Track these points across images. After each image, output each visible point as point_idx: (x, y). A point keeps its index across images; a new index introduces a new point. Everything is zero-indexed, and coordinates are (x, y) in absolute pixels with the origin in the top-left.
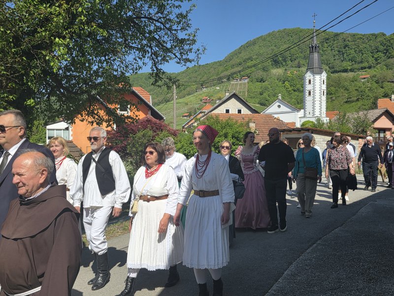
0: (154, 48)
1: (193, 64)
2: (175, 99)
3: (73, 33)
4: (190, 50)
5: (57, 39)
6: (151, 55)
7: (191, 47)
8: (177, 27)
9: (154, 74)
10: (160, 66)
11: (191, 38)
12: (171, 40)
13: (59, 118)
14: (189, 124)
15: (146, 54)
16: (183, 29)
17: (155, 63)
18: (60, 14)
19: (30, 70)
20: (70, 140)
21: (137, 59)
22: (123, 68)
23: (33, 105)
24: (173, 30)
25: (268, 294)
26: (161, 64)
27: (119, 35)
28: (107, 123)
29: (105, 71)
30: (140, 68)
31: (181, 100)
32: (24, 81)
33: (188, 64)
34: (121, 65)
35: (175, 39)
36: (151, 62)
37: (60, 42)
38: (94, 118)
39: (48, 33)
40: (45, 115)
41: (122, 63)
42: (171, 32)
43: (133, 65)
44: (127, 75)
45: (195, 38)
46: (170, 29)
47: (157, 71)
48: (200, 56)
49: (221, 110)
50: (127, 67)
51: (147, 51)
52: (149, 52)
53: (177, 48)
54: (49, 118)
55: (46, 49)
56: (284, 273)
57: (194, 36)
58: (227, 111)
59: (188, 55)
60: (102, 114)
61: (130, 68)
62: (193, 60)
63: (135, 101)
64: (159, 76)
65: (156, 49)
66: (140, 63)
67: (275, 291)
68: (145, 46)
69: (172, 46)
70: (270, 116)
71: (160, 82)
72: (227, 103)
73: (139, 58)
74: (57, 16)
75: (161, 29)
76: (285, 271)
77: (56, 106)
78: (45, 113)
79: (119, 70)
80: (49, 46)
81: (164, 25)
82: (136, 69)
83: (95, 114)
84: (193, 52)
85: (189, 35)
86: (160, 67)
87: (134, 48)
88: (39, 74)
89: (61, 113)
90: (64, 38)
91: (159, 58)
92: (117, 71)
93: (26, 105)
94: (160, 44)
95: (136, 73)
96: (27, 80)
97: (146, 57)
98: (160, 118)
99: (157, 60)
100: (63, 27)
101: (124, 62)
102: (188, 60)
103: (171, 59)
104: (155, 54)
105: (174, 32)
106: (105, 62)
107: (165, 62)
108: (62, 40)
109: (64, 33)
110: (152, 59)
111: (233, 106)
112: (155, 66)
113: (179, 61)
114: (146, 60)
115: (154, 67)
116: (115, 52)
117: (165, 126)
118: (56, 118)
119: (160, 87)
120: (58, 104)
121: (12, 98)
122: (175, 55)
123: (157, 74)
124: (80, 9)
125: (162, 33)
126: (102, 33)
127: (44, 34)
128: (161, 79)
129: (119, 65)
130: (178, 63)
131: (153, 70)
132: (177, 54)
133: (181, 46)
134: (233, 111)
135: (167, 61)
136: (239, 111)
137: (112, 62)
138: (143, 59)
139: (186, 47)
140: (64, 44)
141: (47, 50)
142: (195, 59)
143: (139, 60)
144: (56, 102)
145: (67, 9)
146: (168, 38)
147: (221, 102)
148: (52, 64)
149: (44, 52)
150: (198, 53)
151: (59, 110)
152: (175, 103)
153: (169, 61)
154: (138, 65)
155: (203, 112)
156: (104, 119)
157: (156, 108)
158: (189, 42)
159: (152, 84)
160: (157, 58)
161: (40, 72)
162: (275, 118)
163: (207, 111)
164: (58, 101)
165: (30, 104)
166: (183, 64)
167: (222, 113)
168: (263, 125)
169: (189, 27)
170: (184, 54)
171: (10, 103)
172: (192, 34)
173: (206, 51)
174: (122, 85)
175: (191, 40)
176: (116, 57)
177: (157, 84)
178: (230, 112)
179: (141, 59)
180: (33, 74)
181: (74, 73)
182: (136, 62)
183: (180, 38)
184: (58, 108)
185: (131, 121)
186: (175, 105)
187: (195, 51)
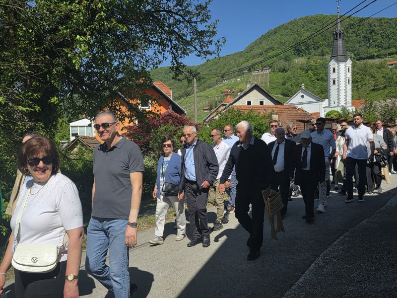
0: (174, 42)
1: (214, 56)
2: (195, 92)
3: (93, 30)
4: (210, 42)
5: (78, 37)
6: (171, 49)
7: (211, 39)
8: (197, 19)
9: (174, 68)
10: (180, 59)
11: (211, 30)
12: (190, 33)
13: (82, 115)
14: (210, 117)
15: (166, 48)
16: (202, 21)
17: (175, 57)
18: (80, 11)
19: (53, 68)
20: (93, 136)
21: (157, 53)
22: (143, 63)
23: (57, 102)
25: (294, 286)
26: (181, 57)
27: (138, 30)
28: (130, 119)
29: (126, 67)
30: (160, 62)
31: (201, 94)
32: (47, 79)
33: (209, 56)
34: (141, 60)
35: (195, 32)
39: (68, 30)
40: (69, 112)
41: (143, 58)
42: (190, 24)
43: (153, 60)
44: (148, 69)
45: (215, 30)
46: (189, 22)
47: (177, 65)
48: (220, 47)
49: (243, 102)
50: (147, 61)
51: (167, 44)
52: (168, 46)
53: (197, 41)
54: (73, 115)
55: (67, 46)
56: (310, 266)
57: (214, 27)
58: (249, 103)
59: (208, 47)
60: (124, 110)
61: (150, 63)
62: (214, 52)
63: (156, 96)
64: (179, 70)
66: (161, 58)
67: (301, 283)
68: (164, 40)
69: (191, 39)
70: (293, 107)
71: (180, 75)
72: (249, 94)
73: (159, 52)
74: (78, 12)
75: (180, 22)
76: (312, 263)
77: (79, 103)
78: (69, 110)
79: (139, 65)
80: (71, 44)
81: (183, 18)
82: (157, 64)
83: (117, 110)
84: (213, 44)
85: (209, 27)
86: (180, 60)
87: (154, 42)
88: (61, 72)
89: (84, 110)
90: (85, 35)
91: (179, 52)
92: (137, 66)
93: (50, 103)
94: (179, 37)
95: (157, 67)
96: (50, 78)
97: (166, 51)
98: (181, 112)
99: (177, 54)
100: (84, 24)
101: (144, 58)
102: (208, 53)
103: (191, 52)
104: (175, 47)
105: (193, 24)
106: (126, 58)
107: (185, 56)
108: (83, 37)
109: (85, 30)
110: (173, 53)
111: (255, 98)
112: (175, 59)
113: (199, 53)
114: (166, 54)
115: (174, 61)
116: (135, 47)
117: (186, 120)
118: (80, 115)
119: (181, 81)
120: (81, 101)
121: (37, 96)
122: (195, 48)
123: (177, 68)
124: (99, 6)
125: (182, 26)
126: (122, 29)
127: (65, 31)
128: (181, 72)
129: (139, 60)
130: (199, 56)
131: (174, 64)
132: (197, 47)
133: (201, 39)
134: (255, 103)
135: (187, 54)
136: (262, 103)
137: (133, 57)
138: (163, 53)
139: (206, 39)
140: (85, 41)
141: (68, 48)
142: (216, 52)
143: (159, 55)
144: (79, 99)
145: (87, 5)
146: (187, 30)
147: (242, 94)
148: (74, 61)
149: (66, 50)
150: (218, 44)
151: (82, 107)
152: (196, 96)
153: (189, 54)
154: (158, 59)
155: (224, 105)
156: (126, 115)
157: (176, 103)
158: (209, 34)
159: (173, 78)
160: (177, 51)
161: (62, 70)
162: (299, 109)
163: (228, 104)
164: (81, 98)
165: (54, 102)
166: (204, 56)
167: (244, 105)
168: (286, 117)
169: (208, 18)
170: (204, 46)
171: (35, 101)
172: (212, 26)
173: (226, 42)
174: (142, 80)
175: (211, 32)
176: (136, 52)
177: (178, 78)
178: (252, 104)
179: (161, 53)
180: (56, 72)
181: (96, 70)
182: (156, 56)
183: (200, 30)
184: (81, 105)
185: (153, 116)
186: (196, 98)
187: (215, 43)
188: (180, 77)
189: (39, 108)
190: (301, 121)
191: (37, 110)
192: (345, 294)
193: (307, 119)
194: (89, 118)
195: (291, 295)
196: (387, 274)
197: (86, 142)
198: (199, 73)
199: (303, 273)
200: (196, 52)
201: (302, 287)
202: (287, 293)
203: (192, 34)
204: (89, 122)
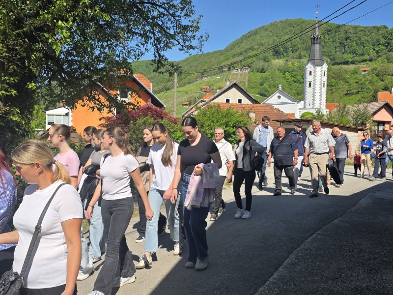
0: (157, 34)
1: (196, 51)
2: (175, 87)
3: (76, 16)
4: (194, 37)
5: (60, 22)
6: (154, 41)
7: (194, 34)
8: (181, 13)
9: (156, 61)
10: (162, 52)
11: (195, 24)
12: (174, 26)
13: (60, 103)
14: (189, 113)
15: (148, 40)
16: (186, 15)
17: (157, 50)
19: (32, 53)
21: (140, 45)
22: (125, 54)
23: (34, 88)
24: (176, 16)
25: (268, 282)
26: (163, 50)
27: (121, 20)
28: (108, 109)
29: (107, 57)
30: (142, 54)
31: (181, 89)
32: (25, 64)
33: (191, 51)
34: (124, 51)
35: (178, 26)
36: (153, 48)
37: (63, 25)
38: (95, 103)
39: (50, 15)
40: (46, 99)
41: (125, 49)
42: (174, 18)
43: (135, 51)
44: (129, 61)
45: (199, 25)
46: (173, 15)
47: (160, 57)
48: (203, 43)
49: (222, 99)
50: (129, 52)
51: (150, 37)
52: (151, 38)
53: (180, 35)
54: (50, 103)
55: (49, 31)
56: (283, 262)
57: (198, 23)
58: (228, 101)
59: (191, 42)
60: (103, 100)
61: (132, 54)
62: (196, 47)
63: (137, 88)
64: (161, 63)
65: (159, 35)
66: (143, 49)
67: (275, 279)
68: (147, 32)
69: (175, 32)
70: (270, 107)
71: (162, 68)
72: (227, 92)
73: (142, 44)
75: (164, 15)
76: (286, 259)
77: (58, 91)
78: (46, 97)
79: (121, 56)
80: (52, 29)
81: (167, 11)
82: (139, 55)
83: (96, 100)
84: (196, 39)
85: (193, 22)
86: (162, 53)
87: (136, 33)
88: (41, 58)
89: (62, 98)
90: (67, 21)
91: (162, 45)
92: (119, 56)
93: (27, 89)
94: (163, 30)
96: (28, 63)
97: (149, 43)
98: (160, 105)
99: (159, 47)
100: (66, 10)
102: (191, 47)
103: (173, 45)
104: (158, 40)
105: (177, 18)
106: (107, 47)
107: (168, 49)
108: (65, 23)
109: (68, 16)
110: (155, 45)
111: (234, 95)
112: (158, 52)
113: (181, 47)
114: (149, 46)
115: (156, 53)
116: (117, 37)
117: (166, 114)
118: (57, 103)
119: (162, 73)
120: (59, 89)
121: (14, 80)
122: (178, 42)
123: (159, 61)
125: (165, 19)
126: (105, 18)
127: (46, 16)
128: (163, 65)
129: (121, 51)
130: (181, 50)
131: (156, 57)
132: (180, 41)
133: (184, 33)
134: (234, 101)
135: (170, 48)
136: (240, 101)
137: (114, 48)
138: (145, 45)
139: (190, 34)
140: (67, 27)
141: (49, 33)
144: (57, 87)
146: (171, 24)
147: (221, 91)
148: (54, 47)
149: (46, 35)
150: (201, 40)
151: (59, 95)
152: (175, 91)
153: (172, 47)
154: (140, 51)
155: (203, 101)
156: (105, 105)
157: (156, 96)
158: (192, 29)
159: (155, 71)
160: (159, 44)
161: (41, 55)
162: (275, 109)
163: (207, 100)
164: (59, 86)
165: (32, 88)
166: (186, 50)
167: (223, 102)
169: (193, 13)
170: (187, 40)
171: (12, 86)
172: (195, 21)
173: (209, 39)
174: (123, 71)
175: (194, 27)
176: (118, 43)
177: (159, 71)
178: (230, 102)
179: (143, 45)
180: (35, 58)
181: (76, 58)
182: (139, 48)
183: (183, 25)
184: (59, 93)
185: (132, 107)
186: (176, 93)
187: (198, 38)
188: (162, 70)
189: (15, 92)
190: (277, 121)
191: (13, 94)
192: (317, 291)
193: (283, 119)
194: (66, 107)
195: (264, 290)
196: (359, 272)
198: (181, 67)
199: (277, 269)
200: (179, 46)
201: (275, 283)
202: (261, 289)
203: (175, 28)
204: (67, 111)
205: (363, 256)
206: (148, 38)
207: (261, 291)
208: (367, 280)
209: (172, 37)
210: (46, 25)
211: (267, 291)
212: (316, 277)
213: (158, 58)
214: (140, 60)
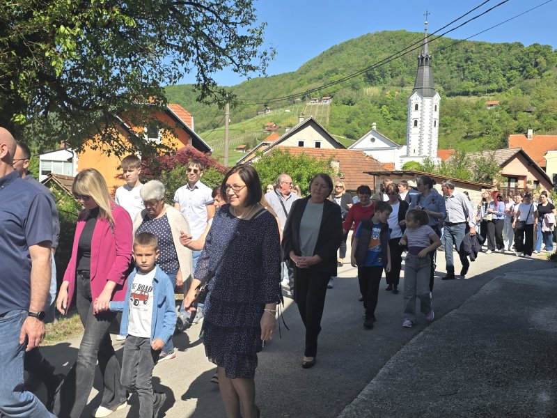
0: (201, 48)
1: (257, 73)
2: (227, 123)
3: (86, 20)
4: (254, 53)
5: (62, 28)
6: (198, 58)
7: (255, 50)
8: (236, 19)
9: (201, 85)
10: (209, 73)
11: (256, 36)
12: (226, 37)
13: (60, 143)
14: (247, 160)
15: (190, 56)
16: (244, 22)
17: (202, 70)
19: (21, 71)
21: (177, 63)
22: (156, 75)
23: (23, 122)
24: (230, 23)
25: (356, 399)
26: (211, 71)
27: (150, 27)
29: (130, 80)
30: (181, 76)
31: (235, 126)
32: (10, 87)
33: (250, 73)
34: (153, 70)
35: (232, 36)
36: (196, 68)
37: (66, 32)
38: (111, 145)
39: (48, 18)
40: (41, 138)
41: (155, 68)
42: (226, 26)
43: (170, 72)
44: (162, 85)
45: (261, 37)
46: (226, 22)
47: (205, 81)
48: (267, 62)
49: (292, 142)
50: (161, 73)
51: (192, 51)
52: (194, 54)
53: (235, 49)
54: (46, 143)
55: (45, 41)
56: (377, 372)
57: (260, 33)
58: (301, 144)
59: (250, 60)
60: (124, 141)
61: (166, 75)
62: (257, 68)
63: (172, 123)
64: (207, 89)
65: (204, 49)
66: (181, 69)
67: (366, 396)
68: (188, 45)
69: (227, 46)
70: (360, 153)
71: (208, 97)
72: (301, 132)
73: (180, 62)
75: (213, 21)
76: (381, 368)
78: (40, 135)
79: (150, 77)
80: (50, 38)
81: (217, 16)
82: (175, 77)
84: (257, 56)
85: (253, 32)
86: (209, 75)
87: (172, 46)
88: (33, 78)
89: (64, 137)
90: (72, 26)
91: (209, 63)
92: (146, 78)
93: (13, 123)
94: (210, 42)
95: (175, 82)
96: (15, 85)
97: (191, 60)
98: (205, 149)
99: (205, 66)
100: (71, 10)
101: (158, 67)
102: (250, 68)
103: (224, 65)
104: (203, 56)
105: (231, 26)
106: (130, 65)
107: (217, 69)
108: (69, 29)
109: (73, 19)
110: (199, 63)
111: (310, 136)
112: (202, 73)
113: (236, 67)
115: (200, 75)
116: (144, 51)
117: (213, 161)
118: (57, 144)
119: (209, 104)
120: (60, 123)
122: (231, 59)
123: (205, 86)
125: (214, 27)
126: (128, 23)
127: (43, 18)
128: (209, 92)
129: (150, 71)
130: (236, 71)
131: (200, 80)
132: (234, 58)
133: (241, 47)
134: (309, 144)
135: (220, 68)
136: (318, 145)
137: (140, 66)
138: (185, 62)
139: (248, 49)
140: (72, 35)
141: (46, 44)
142: (261, 67)
143: (179, 65)
144: (57, 121)
146: (222, 34)
147: (292, 130)
148: (54, 63)
149: (43, 46)
150: (264, 57)
151: (60, 132)
152: (227, 129)
153: (223, 67)
154: (177, 71)
155: (266, 144)
156: (126, 147)
157: (199, 136)
158: (252, 42)
159: (198, 100)
160: (205, 62)
161: (34, 75)
162: (368, 156)
163: (272, 143)
164: (60, 119)
165: (19, 122)
166: (244, 72)
167: (294, 146)
168: (350, 166)
169: (253, 20)
170: (244, 58)
172: (257, 30)
173: (276, 56)
174: (153, 99)
175: (255, 39)
176: (146, 59)
177: (204, 100)
178: (305, 145)
179: (183, 62)
180: (24, 78)
181: (85, 79)
182: (175, 67)
183: (240, 35)
184: (60, 129)
185: (166, 151)
186: (227, 132)
187: (260, 55)
188: (208, 98)
190: (370, 173)
192: (425, 412)
193: (379, 171)
194: (70, 149)
195: (351, 412)
196: (481, 386)
197: (63, 184)
198: (235, 96)
199: (368, 382)
200: (233, 66)
201: (366, 401)
202: (346, 410)
203: (228, 40)
204: (70, 155)
205: (488, 363)
206: (189, 53)
207: (346, 413)
208: (493, 396)
209: (224, 52)
210: (41, 31)
211: (355, 413)
212: (422, 392)
213: (203, 82)
214: (177, 84)
